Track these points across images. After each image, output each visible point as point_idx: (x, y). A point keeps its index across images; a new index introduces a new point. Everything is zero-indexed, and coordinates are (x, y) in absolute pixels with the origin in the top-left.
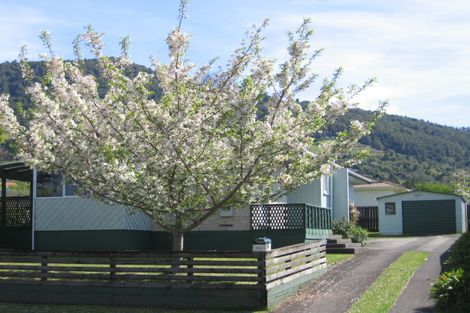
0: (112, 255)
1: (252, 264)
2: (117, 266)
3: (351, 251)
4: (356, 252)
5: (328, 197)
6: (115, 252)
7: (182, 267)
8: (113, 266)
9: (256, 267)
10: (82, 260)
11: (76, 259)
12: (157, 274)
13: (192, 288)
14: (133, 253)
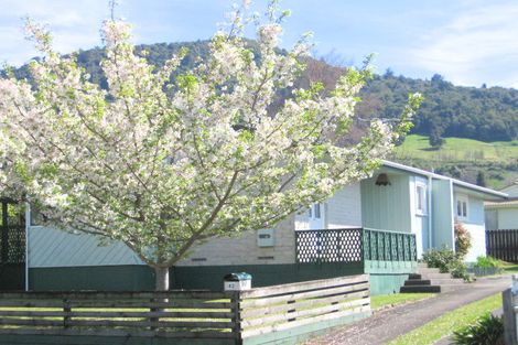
0: (65, 296)
1: (225, 306)
2: (72, 310)
3: (436, 290)
4: (443, 291)
5: (425, 218)
6: (68, 293)
7: (167, 310)
8: (67, 310)
9: (229, 310)
10: (32, 302)
11: (27, 302)
12: (136, 319)
13: (156, 336)
14: (89, 293)
